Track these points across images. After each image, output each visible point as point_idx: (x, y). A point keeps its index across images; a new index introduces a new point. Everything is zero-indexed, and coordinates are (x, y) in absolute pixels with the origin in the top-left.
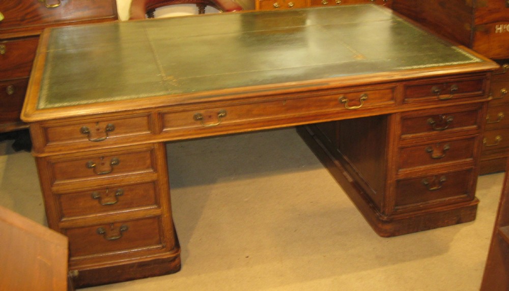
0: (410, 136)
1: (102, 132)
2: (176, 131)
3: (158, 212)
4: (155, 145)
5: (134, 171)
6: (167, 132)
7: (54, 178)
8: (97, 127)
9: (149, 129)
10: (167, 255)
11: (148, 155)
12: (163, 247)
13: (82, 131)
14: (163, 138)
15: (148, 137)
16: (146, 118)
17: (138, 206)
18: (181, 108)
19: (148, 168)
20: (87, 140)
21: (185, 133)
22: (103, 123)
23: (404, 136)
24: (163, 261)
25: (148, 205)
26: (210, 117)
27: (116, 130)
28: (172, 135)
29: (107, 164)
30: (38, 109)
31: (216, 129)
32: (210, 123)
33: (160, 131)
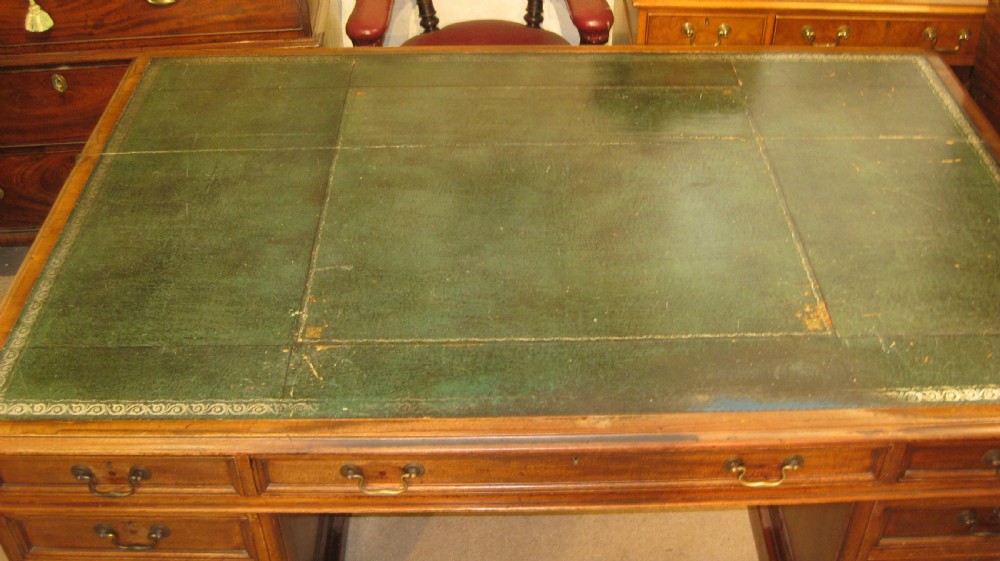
0: (904, 541)
1: (122, 479)
2: (299, 494)
5: (205, 551)
6: (273, 494)
7: (26, 544)
8: (110, 469)
9: (233, 484)
11: (235, 527)
14: (267, 505)
15: (231, 500)
16: (223, 465)
19: (238, 548)
21: (319, 500)
22: (123, 464)
23: (884, 541)
26: (382, 474)
27: (156, 479)
28: (289, 500)
29: (142, 533)
31: (398, 500)
32: (382, 485)
33: (259, 488)
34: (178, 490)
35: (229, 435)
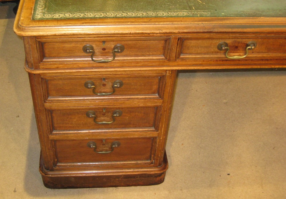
1: (109, 52)
2: (195, 59)
3: (155, 134)
4: (168, 72)
5: (137, 94)
6: (183, 59)
7: (47, 94)
8: (104, 46)
9: (164, 54)
10: (154, 171)
11: (157, 80)
12: (152, 163)
13: (85, 49)
14: (178, 66)
15: (161, 63)
16: (163, 42)
17: (135, 127)
18: (207, 35)
19: (154, 93)
20: (91, 59)
21: (204, 63)
22: (112, 43)
24: (150, 176)
25: (146, 127)
26: (237, 47)
27: (125, 52)
28: (189, 63)
29: (109, 85)
30: (34, 20)
31: (240, 62)
32: (234, 54)
33: (177, 56)
34: (136, 58)
35: (173, 23)
